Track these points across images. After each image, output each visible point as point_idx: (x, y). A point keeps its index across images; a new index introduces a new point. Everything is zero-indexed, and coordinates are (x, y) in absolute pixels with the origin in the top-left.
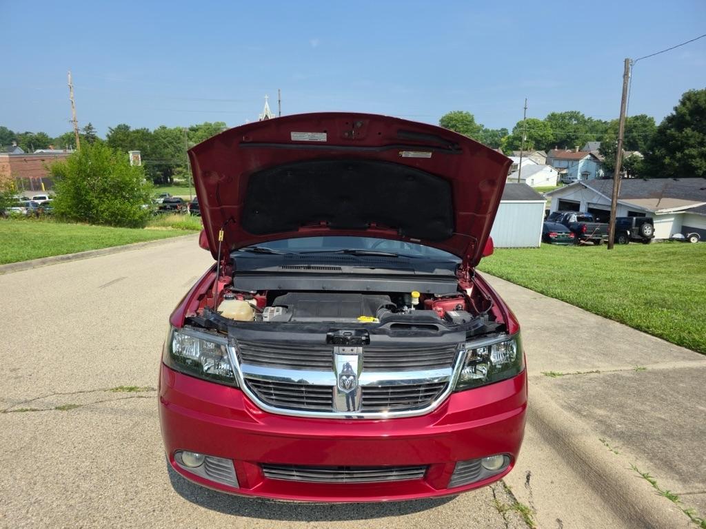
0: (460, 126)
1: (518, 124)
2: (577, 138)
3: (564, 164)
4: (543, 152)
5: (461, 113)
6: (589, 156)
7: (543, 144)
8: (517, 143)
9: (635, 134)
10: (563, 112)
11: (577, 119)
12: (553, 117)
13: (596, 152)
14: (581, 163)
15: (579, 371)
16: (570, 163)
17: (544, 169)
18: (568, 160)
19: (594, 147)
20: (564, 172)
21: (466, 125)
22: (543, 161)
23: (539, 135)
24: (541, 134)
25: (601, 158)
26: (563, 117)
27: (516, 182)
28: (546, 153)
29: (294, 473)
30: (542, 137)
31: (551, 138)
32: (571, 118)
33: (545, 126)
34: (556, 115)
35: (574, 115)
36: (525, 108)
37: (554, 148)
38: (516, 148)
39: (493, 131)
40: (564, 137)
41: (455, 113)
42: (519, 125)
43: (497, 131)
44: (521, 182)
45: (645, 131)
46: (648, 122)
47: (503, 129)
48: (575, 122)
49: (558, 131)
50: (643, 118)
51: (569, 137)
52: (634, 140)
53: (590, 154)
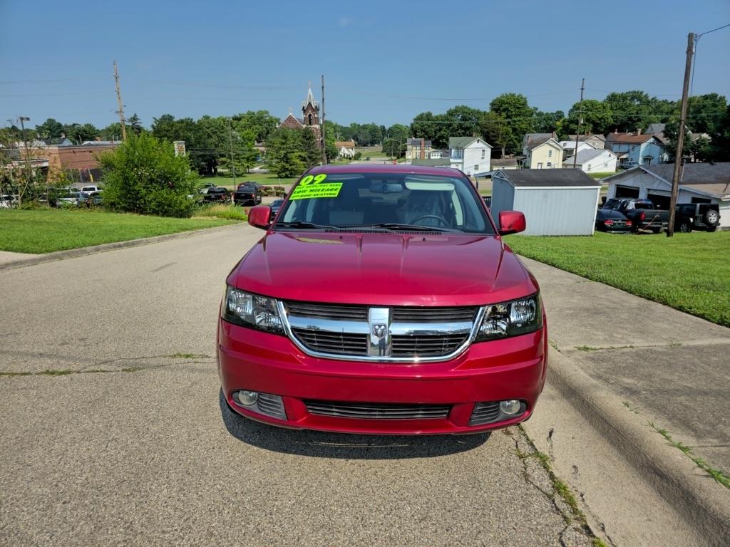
0: (512, 110)
1: (575, 106)
2: (639, 120)
3: (624, 148)
4: (601, 136)
5: (513, 95)
6: (652, 140)
7: (601, 127)
8: (573, 126)
9: (704, 115)
10: (625, 92)
11: (640, 99)
12: (612, 98)
13: (661, 136)
14: (643, 146)
15: (613, 346)
16: (631, 147)
17: (602, 154)
18: (629, 144)
19: (658, 129)
20: (624, 157)
21: (519, 108)
22: (603, 145)
23: (597, 117)
24: (600, 116)
25: (666, 141)
26: (624, 97)
27: (572, 167)
28: (605, 136)
29: (334, 410)
30: (600, 119)
31: (611, 120)
32: (632, 99)
33: (604, 108)
34: (616, 96)
35: (636, 96)
36: (583, 89)
37: (614, 131)
38: (573, 132)
39: (547, 114)
40: (625, 119)
41: (507, 96)
42: (576, 108)
43: (552, 114)
44: (576, 167)
45: (715, 112)
46: (719, 101)
47: (558, 112)
48: (638, 103)
49: (619, 113)
50: (713, 97)
51: (630, 119)
52: (703, 122)
53: (654, 137)
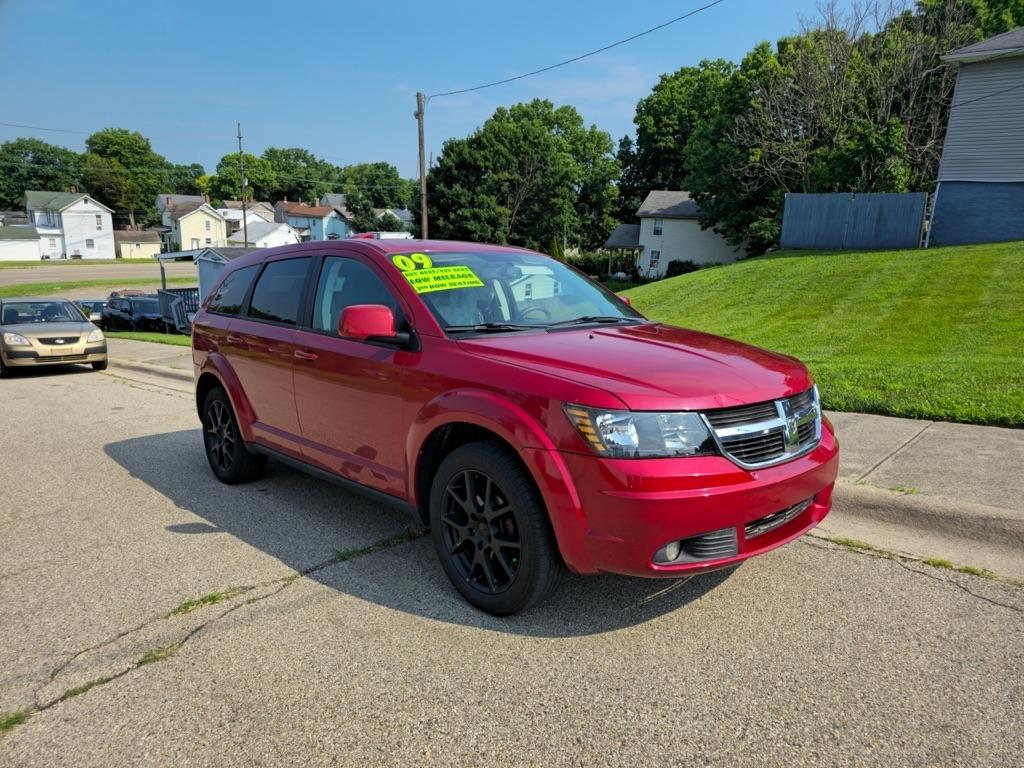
0: (128, 155)
1: (223, 160)
2: (311, 187)
3: (303, 223)
4: (268, 205)
5: (126, 132)
6: (333, 214)
7: (265, 192)
8: (226, 188)
9: (379, 187)
10: (286, 149)
11: (305, 160)
12: (271, 154)
13: (343, 210)
14: (326, 221)
16: (311, 221)
17: (280, 229)
18: (308, 217)
19: (337, 201)
20: (305, 233)
21: (138, 153)
22: (271, 217)
23: (258, 179)
24: (261, 177)
25: (350, 216)
26: (286, 155)
27: (243, 246)
28: (273, 205)
30: (262, 181)
31: (275, 184)
32: (297, 158)
33: (264, 166)
34: (276, 152)
35: (300, 155)
36: (240, 138)
37: (283, 200)
38: (227, 197)
39: (178, 167)
40: (293, 184)
41: (114, 132)
42: (225, 162)
43: (186, 167)
44: (249, 246)
45: (389, 184)
46: (391, 172)
47: (195, 166)
48: (304, 165)
49: (283, 175)
50: (384, 166)
51: (299, 184)
52: (379, 195)
53: (335, 210)
